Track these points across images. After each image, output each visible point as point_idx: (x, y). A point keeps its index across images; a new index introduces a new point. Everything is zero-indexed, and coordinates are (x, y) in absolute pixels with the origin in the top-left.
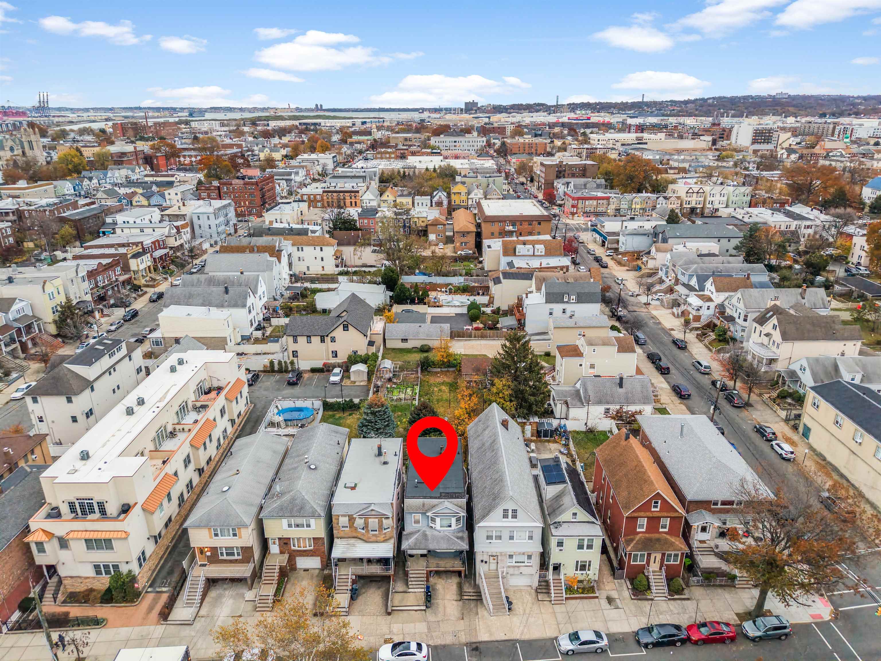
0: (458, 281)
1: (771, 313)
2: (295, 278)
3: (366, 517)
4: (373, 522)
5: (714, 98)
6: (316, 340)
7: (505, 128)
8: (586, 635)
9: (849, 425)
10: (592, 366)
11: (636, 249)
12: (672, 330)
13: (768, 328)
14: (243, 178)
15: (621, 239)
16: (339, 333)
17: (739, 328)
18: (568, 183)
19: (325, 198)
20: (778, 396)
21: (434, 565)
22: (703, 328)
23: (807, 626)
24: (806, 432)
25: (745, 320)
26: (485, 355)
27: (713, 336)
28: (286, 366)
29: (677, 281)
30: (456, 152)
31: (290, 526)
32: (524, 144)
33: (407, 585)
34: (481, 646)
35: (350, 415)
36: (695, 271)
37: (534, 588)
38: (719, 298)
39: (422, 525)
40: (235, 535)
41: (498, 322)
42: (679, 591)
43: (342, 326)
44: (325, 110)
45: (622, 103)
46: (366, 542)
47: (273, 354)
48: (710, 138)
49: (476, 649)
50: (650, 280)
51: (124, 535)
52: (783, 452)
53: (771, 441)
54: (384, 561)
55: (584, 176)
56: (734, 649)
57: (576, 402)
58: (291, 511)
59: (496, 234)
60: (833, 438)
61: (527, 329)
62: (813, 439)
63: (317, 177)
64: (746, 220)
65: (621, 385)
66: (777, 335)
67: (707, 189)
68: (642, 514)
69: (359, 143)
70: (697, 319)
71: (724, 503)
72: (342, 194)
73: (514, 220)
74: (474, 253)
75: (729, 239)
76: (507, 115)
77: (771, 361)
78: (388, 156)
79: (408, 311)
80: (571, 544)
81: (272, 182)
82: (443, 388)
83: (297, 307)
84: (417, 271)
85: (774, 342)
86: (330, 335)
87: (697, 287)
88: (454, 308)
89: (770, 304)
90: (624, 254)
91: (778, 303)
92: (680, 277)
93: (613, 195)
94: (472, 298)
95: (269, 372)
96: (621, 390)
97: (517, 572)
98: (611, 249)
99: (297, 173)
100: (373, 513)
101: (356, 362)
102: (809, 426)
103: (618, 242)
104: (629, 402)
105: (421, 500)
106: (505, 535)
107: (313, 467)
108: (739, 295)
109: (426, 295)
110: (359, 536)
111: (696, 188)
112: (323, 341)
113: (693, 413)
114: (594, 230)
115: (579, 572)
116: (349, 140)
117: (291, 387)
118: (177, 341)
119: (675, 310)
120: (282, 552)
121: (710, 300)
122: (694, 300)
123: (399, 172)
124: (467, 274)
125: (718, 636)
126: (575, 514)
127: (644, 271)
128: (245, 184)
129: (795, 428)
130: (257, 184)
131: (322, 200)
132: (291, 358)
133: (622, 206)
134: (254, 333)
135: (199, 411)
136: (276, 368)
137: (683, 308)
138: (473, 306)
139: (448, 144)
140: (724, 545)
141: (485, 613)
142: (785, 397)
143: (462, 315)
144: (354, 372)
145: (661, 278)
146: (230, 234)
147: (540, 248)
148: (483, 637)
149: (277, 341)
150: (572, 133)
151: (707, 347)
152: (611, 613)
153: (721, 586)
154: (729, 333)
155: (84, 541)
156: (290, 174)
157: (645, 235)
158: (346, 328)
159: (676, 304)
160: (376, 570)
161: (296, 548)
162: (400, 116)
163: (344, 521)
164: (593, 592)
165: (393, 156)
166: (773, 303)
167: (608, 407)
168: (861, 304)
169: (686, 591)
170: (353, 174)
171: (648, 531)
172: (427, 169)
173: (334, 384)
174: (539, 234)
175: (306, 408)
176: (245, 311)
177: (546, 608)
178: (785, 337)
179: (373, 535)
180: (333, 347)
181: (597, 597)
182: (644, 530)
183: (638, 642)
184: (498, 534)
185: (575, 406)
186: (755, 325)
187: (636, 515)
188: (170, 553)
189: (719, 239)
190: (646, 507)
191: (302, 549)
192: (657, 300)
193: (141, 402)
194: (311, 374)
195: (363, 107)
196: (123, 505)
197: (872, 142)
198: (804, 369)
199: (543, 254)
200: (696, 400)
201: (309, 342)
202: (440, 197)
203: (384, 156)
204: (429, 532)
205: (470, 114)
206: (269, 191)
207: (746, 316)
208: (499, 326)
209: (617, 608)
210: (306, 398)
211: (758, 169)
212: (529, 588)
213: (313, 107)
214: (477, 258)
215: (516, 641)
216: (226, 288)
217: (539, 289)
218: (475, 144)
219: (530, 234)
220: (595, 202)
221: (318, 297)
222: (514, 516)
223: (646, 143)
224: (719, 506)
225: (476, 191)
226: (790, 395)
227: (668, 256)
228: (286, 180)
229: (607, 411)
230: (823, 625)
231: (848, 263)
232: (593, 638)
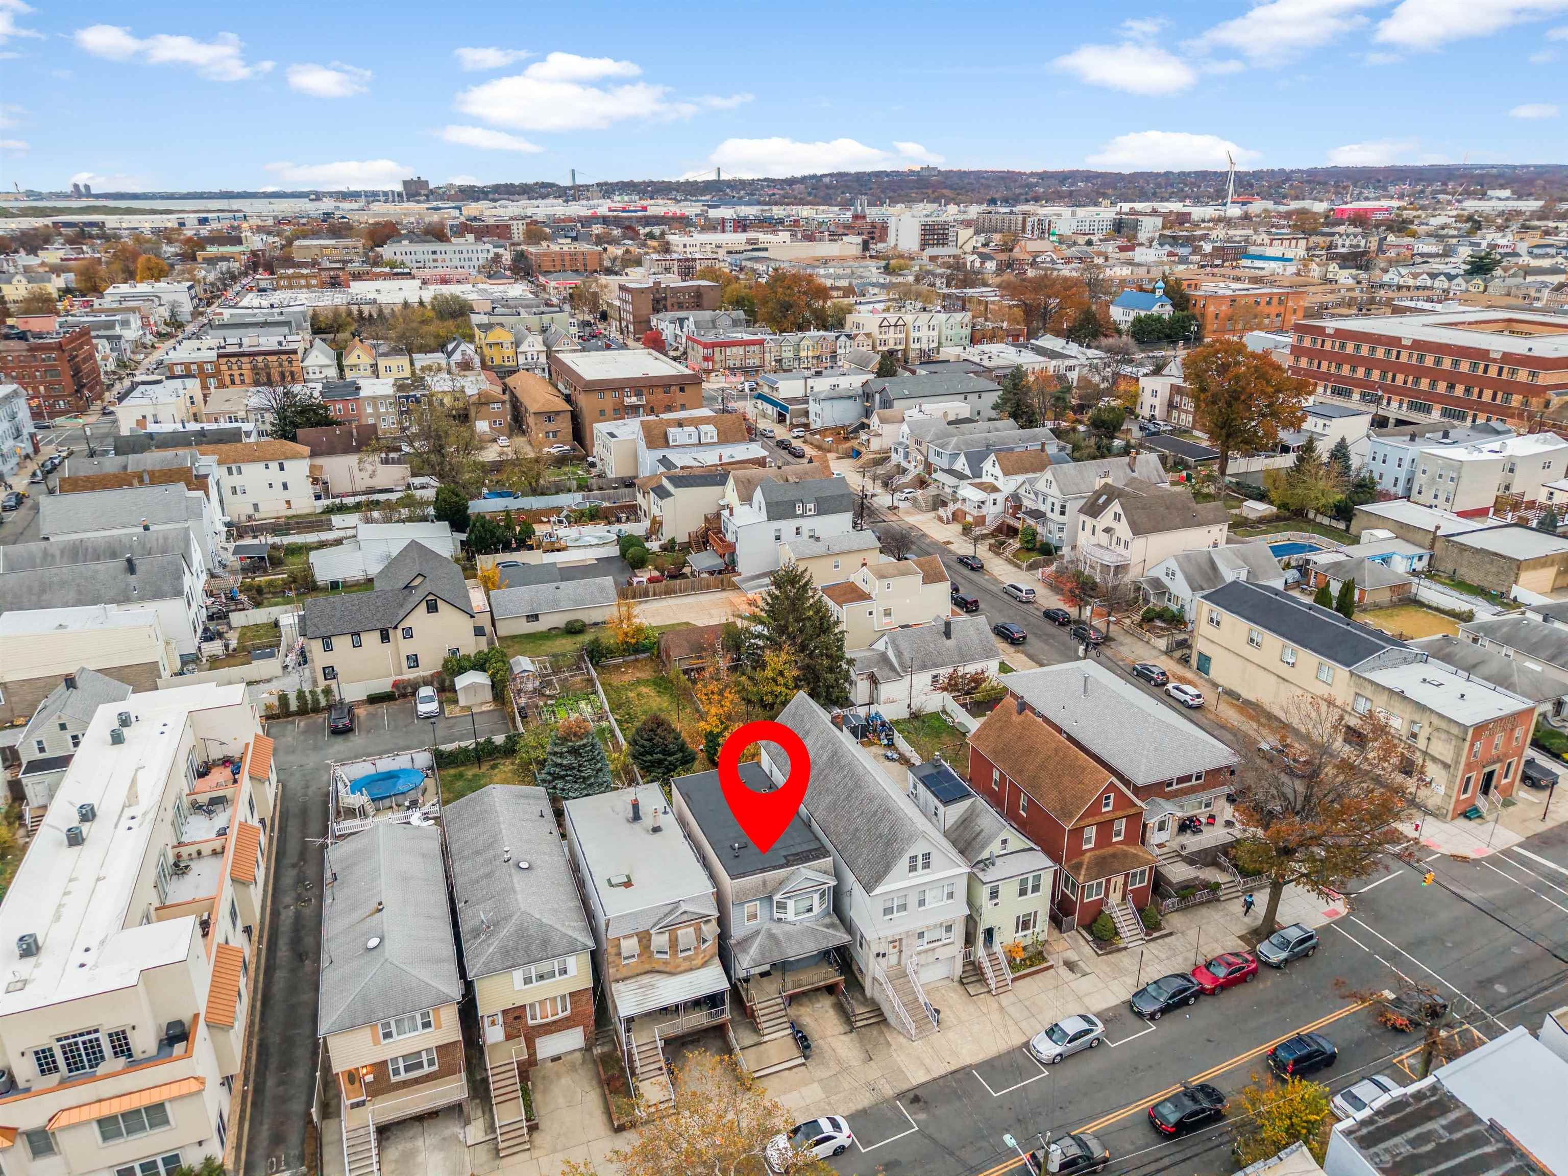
0: (572, 500)
1: (1104, 497)
2: (236, 530)
3: (671, 929)
4: (686, 935)
5: (831, 175)
6: (371, 639)
7: (508, 227)
8: (1072, 1026)
9: (1272, 642)
10: (888, 613)
11: (839, 423)
12: (949, 543)
13: (1106, 519)
14: (22, 336)
15: (813, 407)
16: (419, 619)
17: (1053, 527)
18: (681, 321)
19: (224, 368)
20: (1143, 620)
21: (793, 983)
22: (992, 535)
23: (1326, 929)
24: (1204, 663)
25: (1063, 513)
26: (687, 623)
27: (1015, 544)
28: (316, 701)
29: (928, 467)
30: (440, 271)
31: (527, 981)
32: (562, 255)
33: (756, 1030)
34: (918, 1092)
35: (494, 767)
36: (957, 447)
37: (957, 978)
38: (1008, 485)
39: (762, 921)
40: (427, 1025)
41: (684, 563)
42: (1157, 927)
43: (424, 604)
44: (98, 196)
45: (687, 183)
46: (672, 974)
47: (269, 681)
48: (859, 239)
49: (916, 1100)
50: (880, 471)
51: (194, 1086)
52: (1188, 698)
53: (1164, 684)
54: (712, 1001)
55: (699, 306)
56: (1261, 986)
57: (886, 672)
58: (527, 950)
59: (609, 411)
60: (1249, 665)
61: (740, 568)
62: (1215, 672)
63: (164, 330)
64: (986, 363)
65: (947, 634)
66: (1123, 529)
67: (909, 318)
68: (1089, 820)
69: (224, 258)
70: (981, 521)
71: (1181, 780)
72: (260, 359)
73: (638, 386)
74: (574, 449)
75: (980, 394)
76: (493, 204)
77: (1120, 569)
78: (303, 282)
79: (507, 565)
80: (1009, 891)
81: (89, 342)
82: (644, 690)
83: (270, 584)
84: (485, 491)
85: (1119, 540)
86: (401, 627)
87: (968, 472)
88: (589, 550)
89: (1098, 484)
90: (823, 432)
91: (1109, 480)
92: (933, 459)
93: (768, 337)
94: (616, 527)
95: (277, 717)
96: (949, 643)
97: (931, 959)
98: (798, 426)
99: (125, 323)
100: (685, 918)
101: (462, 670)
102: (1208, 654)
103: (806, 413)
104: (966, 659)
105: (757, 878)
106: (913, 901)
107: (524, 865)
108: (1048, 474)
109: (529, 532)
110: (658, 968)
111: (892, 318)
112: (385, 637)
113: (1042, 665)
114: (760, 397)
115: (1021, 934)
116: (200, 255)
117: (340, 739)
118: (70, 682)
119: (941, 512)
120: (509, 1037)
121: (995, 489)
122: (969, 492)
123: (349, 313)
124: (580, 488)
125: (1237, 974)
126: (1005, 842)
127: (866, 457)
128: (32, 349)
129: (1185, 661)
130: (60, 347)
131: (219, 371)
132: (322, 684)
133: (784, 355)
134: (205, 646)
135: (210, 812)
136: (294, 706)
137: (952, 507)
138: (625, 542)
139: (420, 257)
140: (1193, 842)
141: (901, 1039)
142: (1151, 620)
143: (608, 560)
144: (466, 688)
145: (898, 466)
146: (27, 456)
147: (709, 431)
148: (918, 1077)
149: (272, 655)
150: (630, 234)
151: (1009, 561)
152: (1082, 985)
153: (1202, 904)
154: (1039, 538)
155: (95, 1126)
156: (110, 325)
157: (850, 398)
158: (432, 608)
159: (939, 502)
160: (700, 1019)
161: (539, 1021)
162: (275, 207)
163: (630, 946)
164: (1044, 960)
165: (314, 282)
166: (1103, 481)
167: (935, 672)
168: (1184, 473)
169: (1163, 924)
170: (262, 319)
171: (1098, 845)
172: (406, 304)
173: (428, 717)
174: (683, 407)
175: (403, 771)
176: (181, 603)
177: (987, 1003)
178: (1138, 530)
179: (685, 959)
180: (407, 647)
181: (1051, 967)
182: (1091, 846)
183: (1140, 1015)
184: (902, 902)
185: (888, 680)
186: (1083, 517)
187: (1082, 824)
188: (254, 1104)
189: (965, 395)
190: (1094, 809)
191: (550, 1019)
192: (907, 499)
193: (88, 814)
194: (371, 708)
195: (184, 190)
196: (170, 1025)
197: (1082, 240)
198: (1171, 574)
199: (715, 440)
200: (1034, 643)
201: (357, 645)
202: (464, 353)
203: (294, 282)
204: (776, 929)
205: (418, 202)
206: (85, 360)
207: (1063, 507)
208: (687, 570)
209: (1085, 974)
210: (394, 751)
211: (948, 285)
212: (947, 982)
213: (69, 189)
214: (584, 458)
215: (970, 1066)
216: (129, 561)
217: (746, 499)
218: (474, 256)
219: (669, 408)
220: (740, 351)
221: (315, 557)
222: (926, 866)
223: (766, 249)
224: (1175, 787)
225: (530, 339)
226: (1160, 616)
227: (905, 428)
228: (108, 338)
229: (936, 677)
230: (1343, 922)
231: (1137, 417)
232: (1086, 1026)
